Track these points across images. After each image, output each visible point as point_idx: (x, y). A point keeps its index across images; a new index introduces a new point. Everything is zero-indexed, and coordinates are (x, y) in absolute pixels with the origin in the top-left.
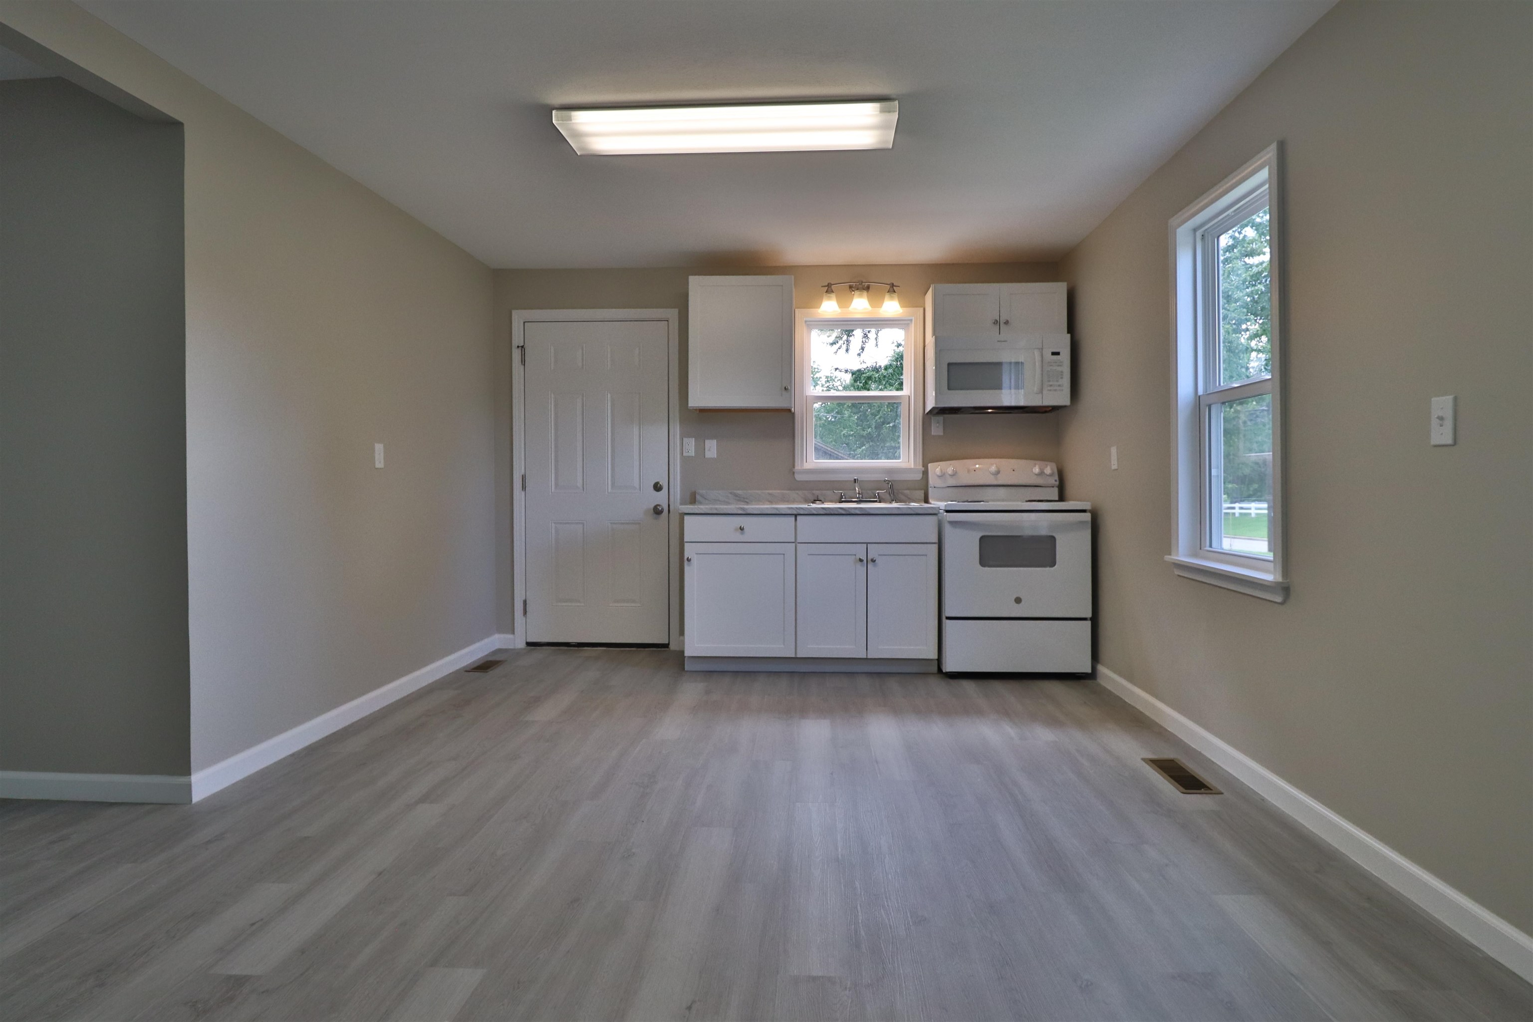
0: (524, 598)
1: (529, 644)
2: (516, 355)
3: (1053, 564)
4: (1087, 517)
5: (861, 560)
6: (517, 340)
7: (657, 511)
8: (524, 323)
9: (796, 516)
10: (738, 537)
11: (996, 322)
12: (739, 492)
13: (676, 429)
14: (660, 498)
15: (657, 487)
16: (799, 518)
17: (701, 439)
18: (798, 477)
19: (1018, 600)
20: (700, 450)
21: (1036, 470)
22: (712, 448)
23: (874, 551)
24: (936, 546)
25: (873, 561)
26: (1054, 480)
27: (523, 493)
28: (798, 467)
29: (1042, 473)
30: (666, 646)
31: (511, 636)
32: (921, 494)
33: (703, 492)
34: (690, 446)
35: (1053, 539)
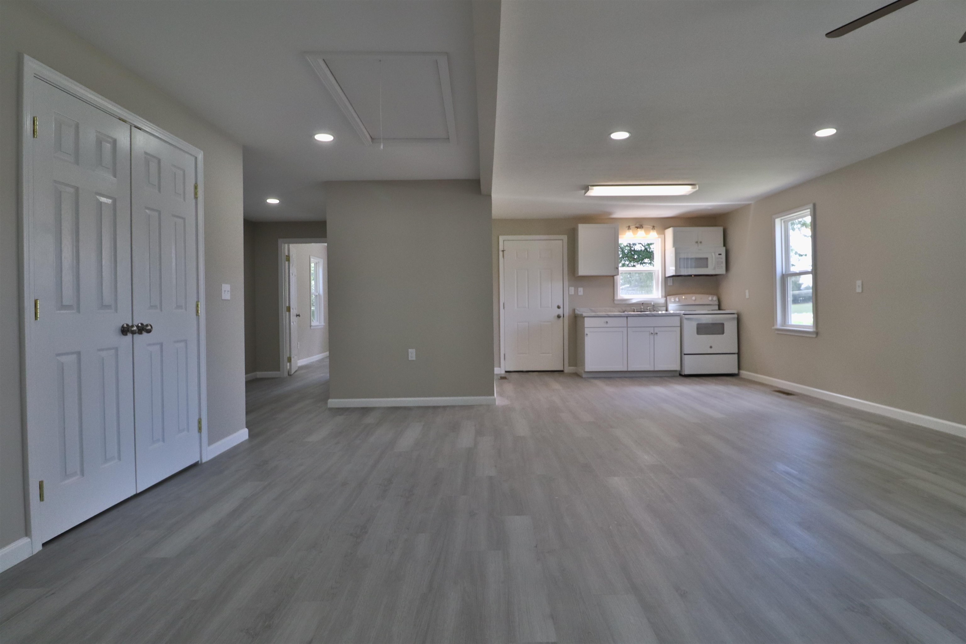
0: (504, 353)
1: (506, 372)
2: (501, 253)
3: (723, 333)
4: (736, 316)
5: (652, 333)
6: (501, 248)
7: (559, 317)
8: (504, 241)
9: (627, 317)
10: (606, 325)
11: (697, 242)
12: (593, 309)
13: (566, 283)
14: (560, 312)
15: (559, 307)
16: (628, 318)
17: (576, 287)
18: (616, 302)
19: (711, 347)
20: (576, 291)
21: (710, 298)
22: (581, 291)
23: (657, 330)
24: (679, 328)
25: (657, 333)
26: (717, 303)
27: (504, 310)
28: (616, 298)
29: (712, 300)
30: (562, 371)
31: (499, 369)
32: (665, 308)
33: (578, 308)
34: (572, 290)
35: (723, 324)
